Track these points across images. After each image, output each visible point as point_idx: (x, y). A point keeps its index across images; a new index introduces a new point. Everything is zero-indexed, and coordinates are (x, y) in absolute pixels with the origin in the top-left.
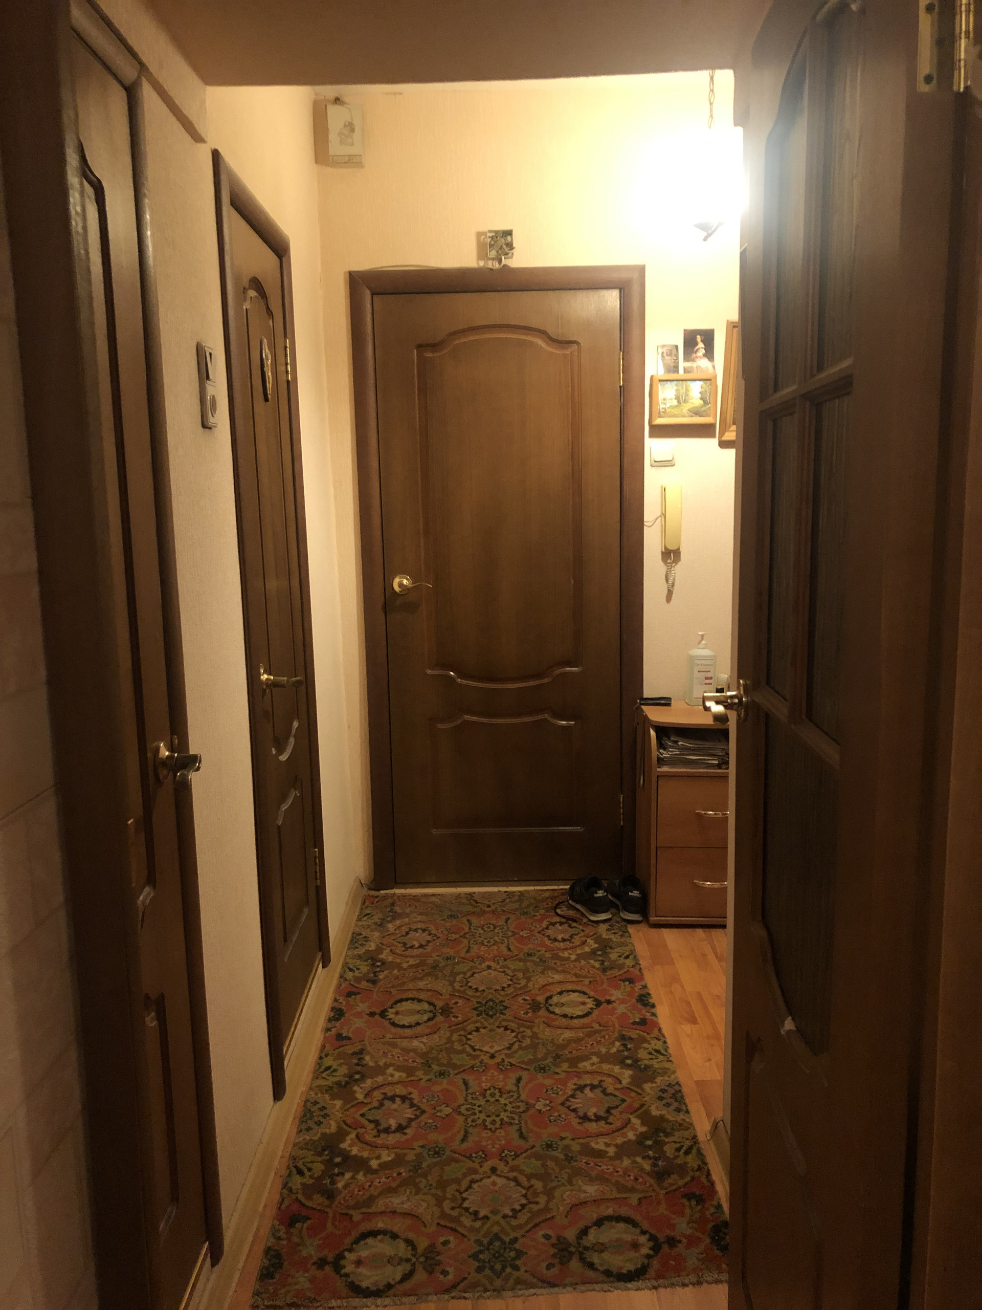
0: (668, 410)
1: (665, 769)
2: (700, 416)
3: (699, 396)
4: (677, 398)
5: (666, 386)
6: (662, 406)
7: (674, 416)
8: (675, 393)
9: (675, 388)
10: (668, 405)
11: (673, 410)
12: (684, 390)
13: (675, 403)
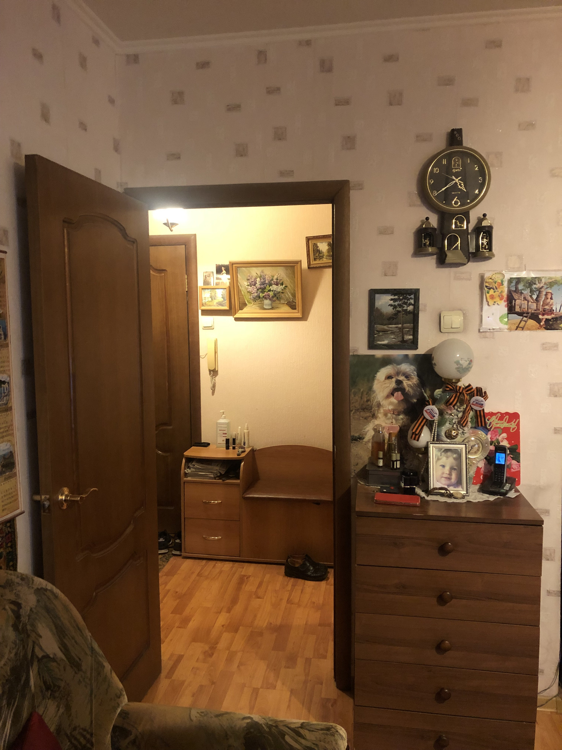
0: (207, 303)
1: (189, 479)
2: (222, 306)
3: (221, 296)
4: (211, 297)
5: (206, 291)
6: (204, 301)
7: (210, 306)
8: (210, 295)
9: (210, 292)
10: (207, 301)
11: (209, 303)
12: (214, 294)
13: (210, 299)
